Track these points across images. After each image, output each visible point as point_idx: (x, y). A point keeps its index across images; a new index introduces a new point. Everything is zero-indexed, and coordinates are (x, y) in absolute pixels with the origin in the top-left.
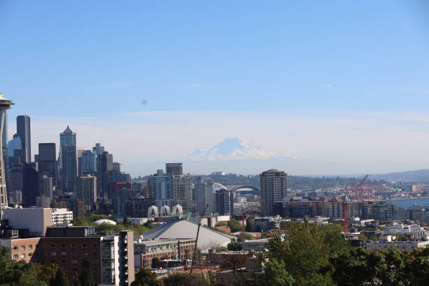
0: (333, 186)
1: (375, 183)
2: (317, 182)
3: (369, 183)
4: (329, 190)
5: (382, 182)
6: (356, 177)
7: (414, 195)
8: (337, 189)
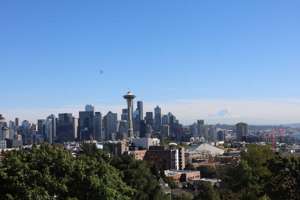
4: (266, 131)
5: (288, 127)
8: (269, 131)
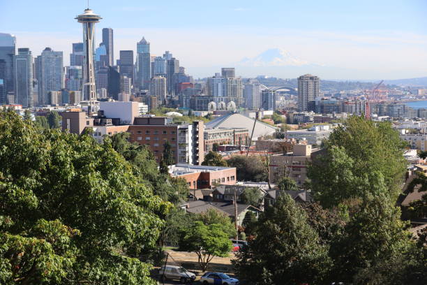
0: (353, 89)
1: (388, 87)
2: (341, 85)
3: (384, 87)
4: (351, 92)
5: (394, 86)
6: (373, 82)
7: (420, 97)
8: (357, 91)
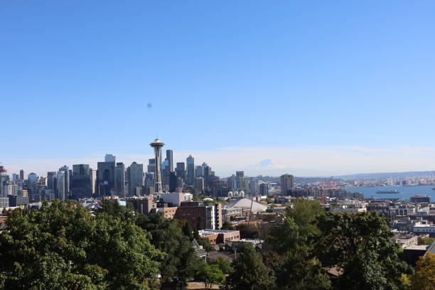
0: (315, 182)
1: (336, 180)
2: (308, 180)
3: (334, 180)
5: (340, 180)
6: (327, 177)
7: (356, 186)
8: (318, 183)
